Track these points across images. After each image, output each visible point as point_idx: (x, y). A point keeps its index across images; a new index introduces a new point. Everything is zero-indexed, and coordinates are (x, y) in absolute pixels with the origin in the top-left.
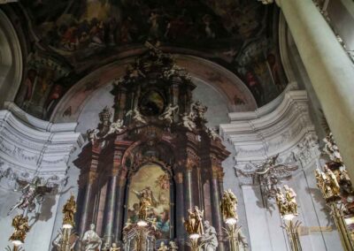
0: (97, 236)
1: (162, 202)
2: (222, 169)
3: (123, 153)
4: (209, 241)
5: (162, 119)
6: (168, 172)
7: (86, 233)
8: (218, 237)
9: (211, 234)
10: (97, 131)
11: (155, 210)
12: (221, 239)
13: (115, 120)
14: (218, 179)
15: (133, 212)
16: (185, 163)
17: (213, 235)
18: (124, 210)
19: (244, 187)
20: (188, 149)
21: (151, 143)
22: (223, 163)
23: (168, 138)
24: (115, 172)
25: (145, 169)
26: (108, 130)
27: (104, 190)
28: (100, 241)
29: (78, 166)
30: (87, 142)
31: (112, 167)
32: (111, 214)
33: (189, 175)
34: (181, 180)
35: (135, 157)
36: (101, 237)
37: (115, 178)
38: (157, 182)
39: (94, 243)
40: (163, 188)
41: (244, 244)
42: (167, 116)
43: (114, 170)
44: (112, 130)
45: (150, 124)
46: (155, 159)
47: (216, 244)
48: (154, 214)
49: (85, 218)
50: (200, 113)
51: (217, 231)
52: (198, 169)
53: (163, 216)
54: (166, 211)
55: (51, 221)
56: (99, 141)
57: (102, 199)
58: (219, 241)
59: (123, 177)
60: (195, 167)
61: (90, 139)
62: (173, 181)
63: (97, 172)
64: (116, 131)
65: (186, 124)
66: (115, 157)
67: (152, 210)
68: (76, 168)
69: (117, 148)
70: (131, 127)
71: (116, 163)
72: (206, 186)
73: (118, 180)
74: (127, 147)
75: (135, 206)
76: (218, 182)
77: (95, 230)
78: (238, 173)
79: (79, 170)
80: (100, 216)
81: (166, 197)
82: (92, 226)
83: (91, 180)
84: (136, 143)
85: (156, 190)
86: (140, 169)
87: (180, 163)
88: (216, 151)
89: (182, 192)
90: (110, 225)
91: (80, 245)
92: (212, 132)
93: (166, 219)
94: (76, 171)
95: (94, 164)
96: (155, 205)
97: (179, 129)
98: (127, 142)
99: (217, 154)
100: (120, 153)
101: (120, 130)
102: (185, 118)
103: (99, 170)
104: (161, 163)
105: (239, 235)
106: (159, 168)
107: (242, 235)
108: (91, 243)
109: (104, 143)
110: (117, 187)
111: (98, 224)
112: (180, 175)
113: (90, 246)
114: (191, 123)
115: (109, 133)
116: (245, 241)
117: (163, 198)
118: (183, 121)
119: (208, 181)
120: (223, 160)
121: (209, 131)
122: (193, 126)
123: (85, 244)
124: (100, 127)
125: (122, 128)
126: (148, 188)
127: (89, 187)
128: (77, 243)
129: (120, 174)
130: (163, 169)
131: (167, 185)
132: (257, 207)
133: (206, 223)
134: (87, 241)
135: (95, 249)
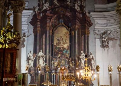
0: (43, 54)
1: (66, 43)
2: (89, 31)
3: (50, 20)
4: (82, 58)
5: (66, 4)
6: (69, 31)
7: (39, 53)
9: (83, 56)
10: (38, 8)
13: (45, 3)
14: (87, 35)
15: (56, 46)
16: (75, 27)
18: (52, 45)
19: (96, 39)
20: (77, 21)
21: (62, 16)
22: (90, 28)
23: (68, 14)
24: (48, 29)
25: (59, 28)
26: (43, 7)
27: (44, 36)
28: (45, 56)
29: (32, 25)
30: (34, 13)
31: (46, 26)
32: (48, 46)
33: (77, 32)
34: (73, 34)
35: (55, 22)
36: (45, 54)
37: (48, 31)
38: (64, 34)
39: (43, 57)
40: (67, 37)
41: (94, 60)
42: (68, 3)
43: (47, 28)
44: (44, 8)
45: (61, 6)
46: (64, 24)
47: (85, 59)
48: (64, 47)
49: (38, 47)
50: (83, 3)
52: (80, 30)
53: (67, 48)
54: (68, 46)
55: (25, 48)
56: (40, 13)
57: (44, 40)
59: (51, 31)
60: (79, 29)
61: (35, 12)
62: (71, 34)
63: (40, 28)
64: (46, 8)
65: (76, 8)
66: (47, 22)
67: (63, 45)
68: (31, 25)
69: (47, 17)
70: (53, 7)
71: (48, 25)
72: (83, 38)
73: (49, 32)
74: (52, 17)
75: (56, 43)
76: (87, 36)
77: (42, 52)
78: (95, 34)
79: (33, 27)
80: (44, 47)
81: (68, 41)
82: (41, 51)
83: (38, 32)
84: (56, 16)
85: (64, 38)
86: (58, 28)
87: (73, 27)
88: (88, 23)
89: (74, 39)
90: (48, 50)
91: (37, 58)
92: (87, 13)
93: (68, 49)
94: (32, 27)
95: (39, 24)
96: (64, 44)
97: (73, 10)
98: (51, 15)
99: (88, 24)
100: (49, 20)
101: (48, 8)
102: (76, 5)
103: (41, 27)
104: (66, 26)
105: (93, 57)
106: (65, 28)
107: (94, 57)
108: (41, 57)
109: (42, 14)
110: (49, 36)
111: (43, 50)
112: (73, 32)
113: (41, 58)
114: (78, 7)
115: (44, 9)
116: (94, 59)
117: (67, 41)
118: (75, 6)
119: (83, 36)
120: (90, 27)
121: (86, 12)
122: (79, 9)
123: (39, 57)
124: (39, 5)
125: (49, 7)
126: (61, 37)
127: (38, 35)
129: (50, 30)
130: (67, 29)
131: (68, 36)
132: (100, 47)
133: (82, 52)
134: (40, 56)
135: (43, 59)
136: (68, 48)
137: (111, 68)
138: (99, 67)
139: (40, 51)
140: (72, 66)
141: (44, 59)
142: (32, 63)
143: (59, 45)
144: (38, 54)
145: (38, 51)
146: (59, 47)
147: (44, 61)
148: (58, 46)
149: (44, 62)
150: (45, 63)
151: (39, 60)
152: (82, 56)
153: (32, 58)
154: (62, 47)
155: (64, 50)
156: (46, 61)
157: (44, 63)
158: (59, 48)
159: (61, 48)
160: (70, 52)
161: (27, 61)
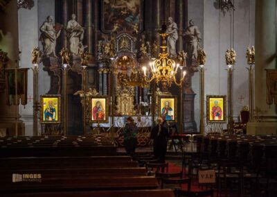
0: (79, 25)
4: (171, 35)
7: (69, 22)
8: (178, 31)
9: (173, 29)
11: (128, 4)
12: (181, 33)
15: (109, 4)
17: (175, 30)
28: (82, 30)
32: (89, 5)
39: (78, 31)
41: (198, 39)
47: (176, 37)
48: (127, 8)
49: (65, 8)
51: (178, 26)
53: (134, 11)
54: (137, 5)
55: (35, 8)
58: (179, 35)
67: (125, 4)
77: (76, 20)
80: (79, 7)
82: (74, 16)
90: (89, 16)
91: (65, 33)
93: (137, 14)
107: (198, 32)
108: (75, 31)
111: (78, 15)
113: (74, 34)
116: (199, 36)
123: (69, 32)
128: (62, 30)
132: (214, 8)
133: (170, 19)
134: (71, 29)
135: (79, 36)
136: (138, 10)
137: (232, 57)
138: (204, 55)
139: (70, 18)
140: (145, 52)
141: (82, 37)
142: (52, 46)
143: (116, 2)
144: (65, 24)
145: (66, 18)
146: (117, 7)
147: (80, 41)
148: (113, 6)
149: (81, 43)
150: (82, 46)
151: (68, 39)
152: (170, 29)
153: (52, 33)
154: (124, 9)
155: (127, 15)
156: (85, 42)
157: (80, 47)
158: (116, 9)
159: (120, 10)
160: (141, 20)
161: (40, 40)
